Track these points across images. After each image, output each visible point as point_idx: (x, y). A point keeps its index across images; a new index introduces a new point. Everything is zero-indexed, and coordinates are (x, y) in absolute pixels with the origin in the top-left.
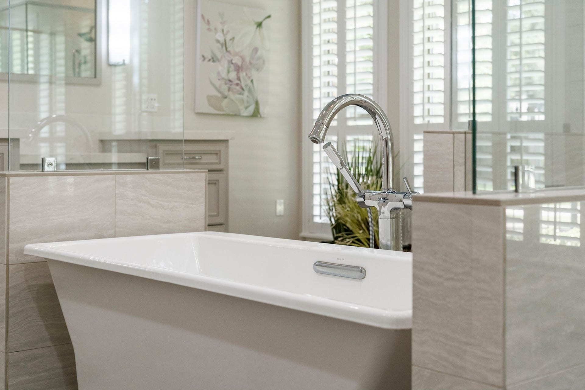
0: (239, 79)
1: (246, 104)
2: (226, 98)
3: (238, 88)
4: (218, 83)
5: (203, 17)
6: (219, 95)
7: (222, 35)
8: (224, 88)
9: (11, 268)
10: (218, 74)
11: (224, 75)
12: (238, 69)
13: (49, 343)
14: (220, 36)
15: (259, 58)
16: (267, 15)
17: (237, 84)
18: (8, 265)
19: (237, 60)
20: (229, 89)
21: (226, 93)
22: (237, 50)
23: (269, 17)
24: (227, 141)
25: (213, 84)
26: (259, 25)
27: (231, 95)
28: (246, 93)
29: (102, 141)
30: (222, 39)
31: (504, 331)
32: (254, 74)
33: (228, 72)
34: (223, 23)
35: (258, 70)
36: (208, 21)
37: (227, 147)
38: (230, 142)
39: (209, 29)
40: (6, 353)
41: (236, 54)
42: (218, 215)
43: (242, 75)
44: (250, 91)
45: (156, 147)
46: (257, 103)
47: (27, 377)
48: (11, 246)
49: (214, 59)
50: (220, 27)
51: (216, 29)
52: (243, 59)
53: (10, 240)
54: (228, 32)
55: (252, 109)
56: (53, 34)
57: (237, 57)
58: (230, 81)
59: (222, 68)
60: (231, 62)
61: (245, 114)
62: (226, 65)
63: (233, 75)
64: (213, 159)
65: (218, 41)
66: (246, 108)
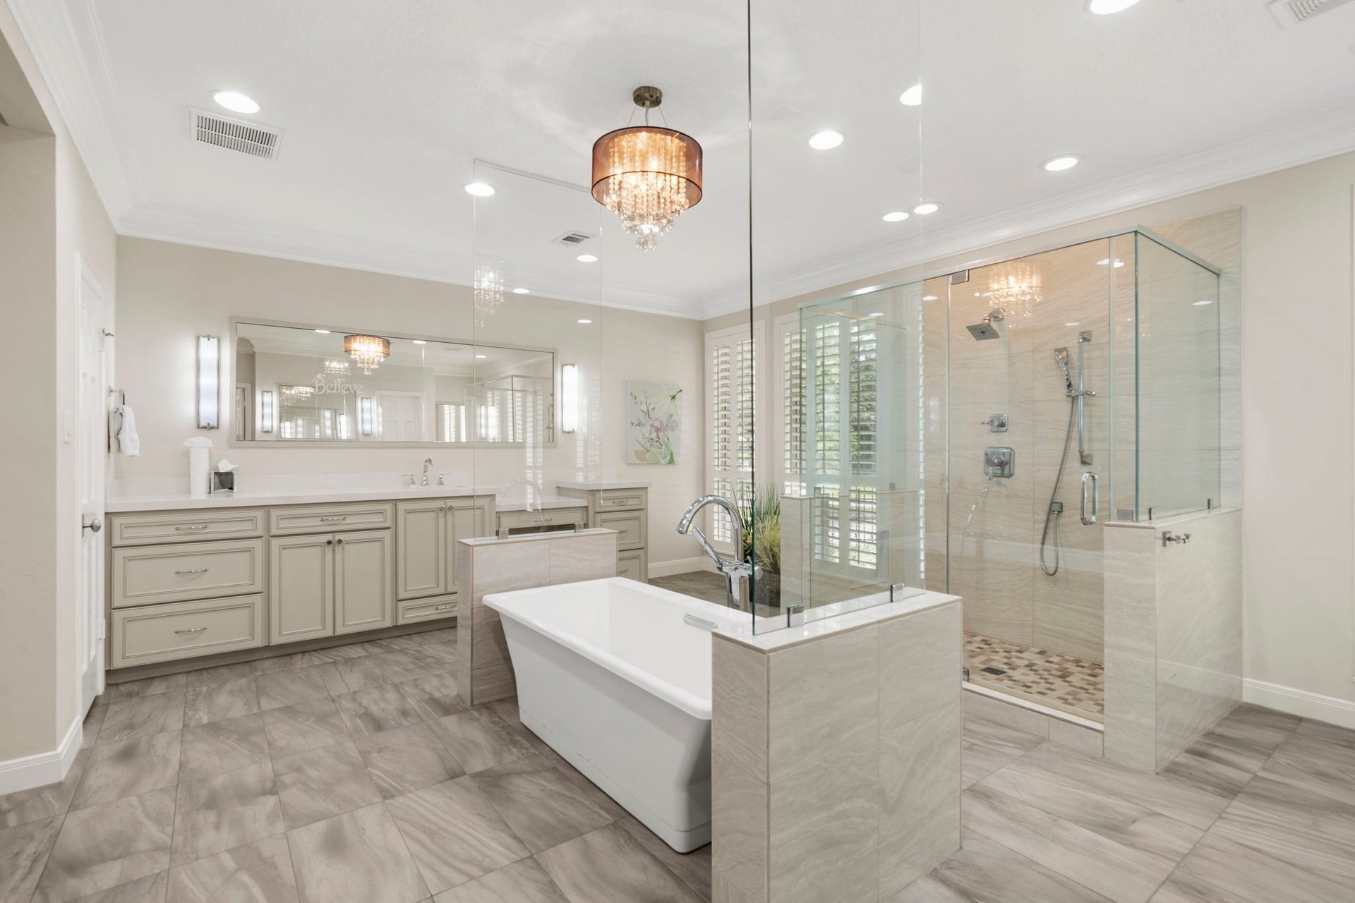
0: (658, 438)
1: (664, 456)
2: (648, 451)
3: (658, 444)
4: (642, 441)
5: (631, 394)
6: (643, 450)
7: (645, 406)
8: (648, 445)
9: (474, 610)
10: (643, 435)
11: (647, 435)
12: (658, 430)
13: (502, 662)
14: (644, 408)
15: (673, 422)
16: (679, 390)
17: (657, 441)
18: (472, 609)
19: (657, 424)
20: (651, 445)
21: (649, 448)
22: (657, 417)
23: (681, 391)
24: (646, 488)
25: (639, 443)
26: (674, 397)
27: (653, 450)
28: (664, 448)
29: (558, 487)
30: (645, 409)
31: (768, 743)
32: (670, 433)
33: (651, 433)
34: (646, 398)
35: (672, 430)
36: (635, 397)
37: (647, 492)
38: (649, 489)
39: (636, 403)
40: (472, 670)
41: (657, 420)
42: (640, 542)
43: (661, 434)
44: (666, 446)
45: (594, 494)
46: (672, 454)
47: (486, 687)
48: (474, 595)
49: (639, 424)
50: (644, 401)
51: (641, 402)
52: (662, 423)
53: (474, 590)
54: (650, 404)
55: (668, 458)
56: (535, 392)
57: (656, 422)
58: (652, 439)
59: (646, 430)
60: (652, 425)
61: (663, 463)
62: (648, 427)
63: (654, 435)
64: (636, 501)
65: (643, 411)
66: (664, 458)
